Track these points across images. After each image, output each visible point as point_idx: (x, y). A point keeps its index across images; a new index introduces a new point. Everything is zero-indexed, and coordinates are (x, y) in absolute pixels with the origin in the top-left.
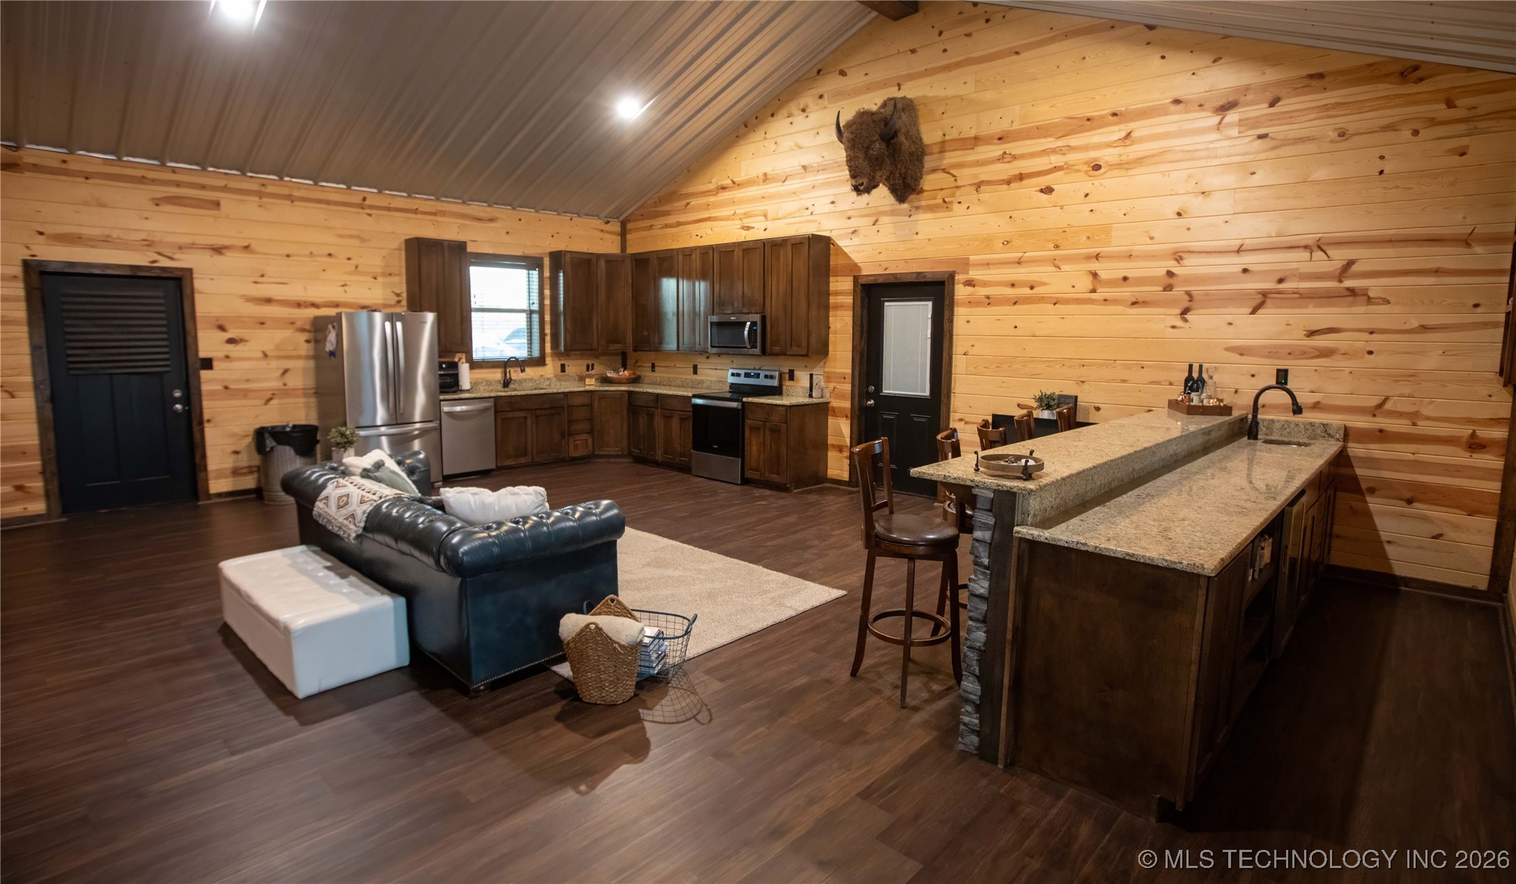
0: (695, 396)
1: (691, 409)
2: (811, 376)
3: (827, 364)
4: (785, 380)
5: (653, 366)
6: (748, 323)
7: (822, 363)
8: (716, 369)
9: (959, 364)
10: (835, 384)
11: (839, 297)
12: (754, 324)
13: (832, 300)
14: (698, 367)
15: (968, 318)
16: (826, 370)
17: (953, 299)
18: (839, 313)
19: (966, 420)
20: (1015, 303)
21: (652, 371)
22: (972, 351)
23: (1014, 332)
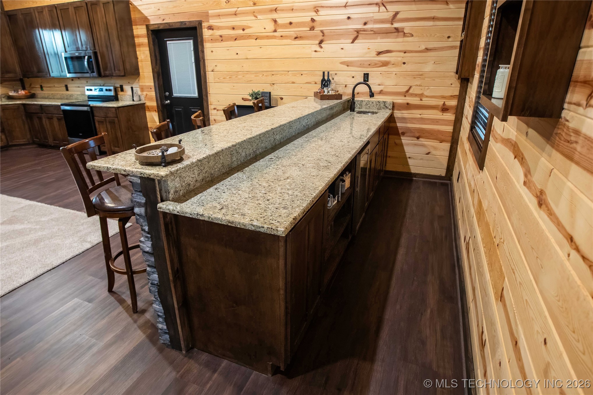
0: (62, 105)
1: (62, 113)
2: (132, 88)
3: (140, 81)
4: (119, 92)
5: (42, 87)
6: (86, 57)
7: (137, 80)
8: (79, 87)
9: (210, 77)
10: (146, 92)
11: (140, 39)
12: (90, 57)
13: (137, 41)
14: (68, 86)
15: (212, 49)
16: (141, 84)
17: (202, 38)
18: (142, 49)
19: (217, 108)
20: (236, 39)
21: (42, 90)
22: (216, 69)
23: (236, 57)
